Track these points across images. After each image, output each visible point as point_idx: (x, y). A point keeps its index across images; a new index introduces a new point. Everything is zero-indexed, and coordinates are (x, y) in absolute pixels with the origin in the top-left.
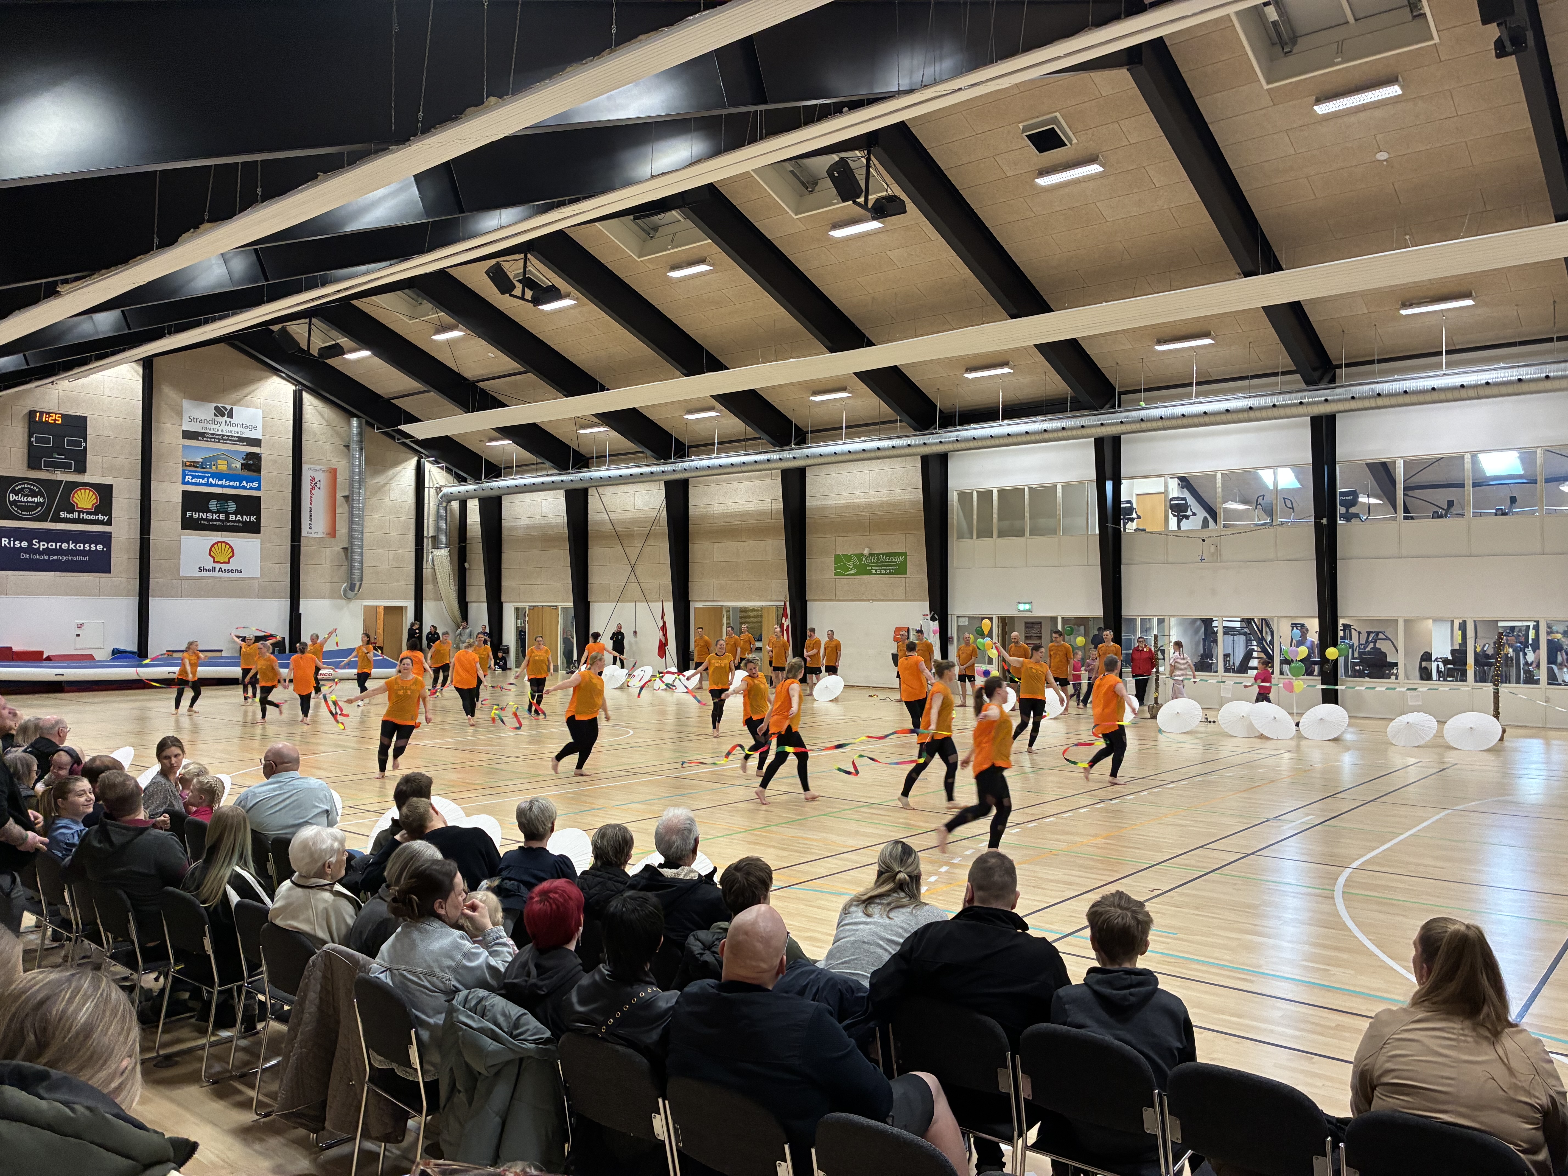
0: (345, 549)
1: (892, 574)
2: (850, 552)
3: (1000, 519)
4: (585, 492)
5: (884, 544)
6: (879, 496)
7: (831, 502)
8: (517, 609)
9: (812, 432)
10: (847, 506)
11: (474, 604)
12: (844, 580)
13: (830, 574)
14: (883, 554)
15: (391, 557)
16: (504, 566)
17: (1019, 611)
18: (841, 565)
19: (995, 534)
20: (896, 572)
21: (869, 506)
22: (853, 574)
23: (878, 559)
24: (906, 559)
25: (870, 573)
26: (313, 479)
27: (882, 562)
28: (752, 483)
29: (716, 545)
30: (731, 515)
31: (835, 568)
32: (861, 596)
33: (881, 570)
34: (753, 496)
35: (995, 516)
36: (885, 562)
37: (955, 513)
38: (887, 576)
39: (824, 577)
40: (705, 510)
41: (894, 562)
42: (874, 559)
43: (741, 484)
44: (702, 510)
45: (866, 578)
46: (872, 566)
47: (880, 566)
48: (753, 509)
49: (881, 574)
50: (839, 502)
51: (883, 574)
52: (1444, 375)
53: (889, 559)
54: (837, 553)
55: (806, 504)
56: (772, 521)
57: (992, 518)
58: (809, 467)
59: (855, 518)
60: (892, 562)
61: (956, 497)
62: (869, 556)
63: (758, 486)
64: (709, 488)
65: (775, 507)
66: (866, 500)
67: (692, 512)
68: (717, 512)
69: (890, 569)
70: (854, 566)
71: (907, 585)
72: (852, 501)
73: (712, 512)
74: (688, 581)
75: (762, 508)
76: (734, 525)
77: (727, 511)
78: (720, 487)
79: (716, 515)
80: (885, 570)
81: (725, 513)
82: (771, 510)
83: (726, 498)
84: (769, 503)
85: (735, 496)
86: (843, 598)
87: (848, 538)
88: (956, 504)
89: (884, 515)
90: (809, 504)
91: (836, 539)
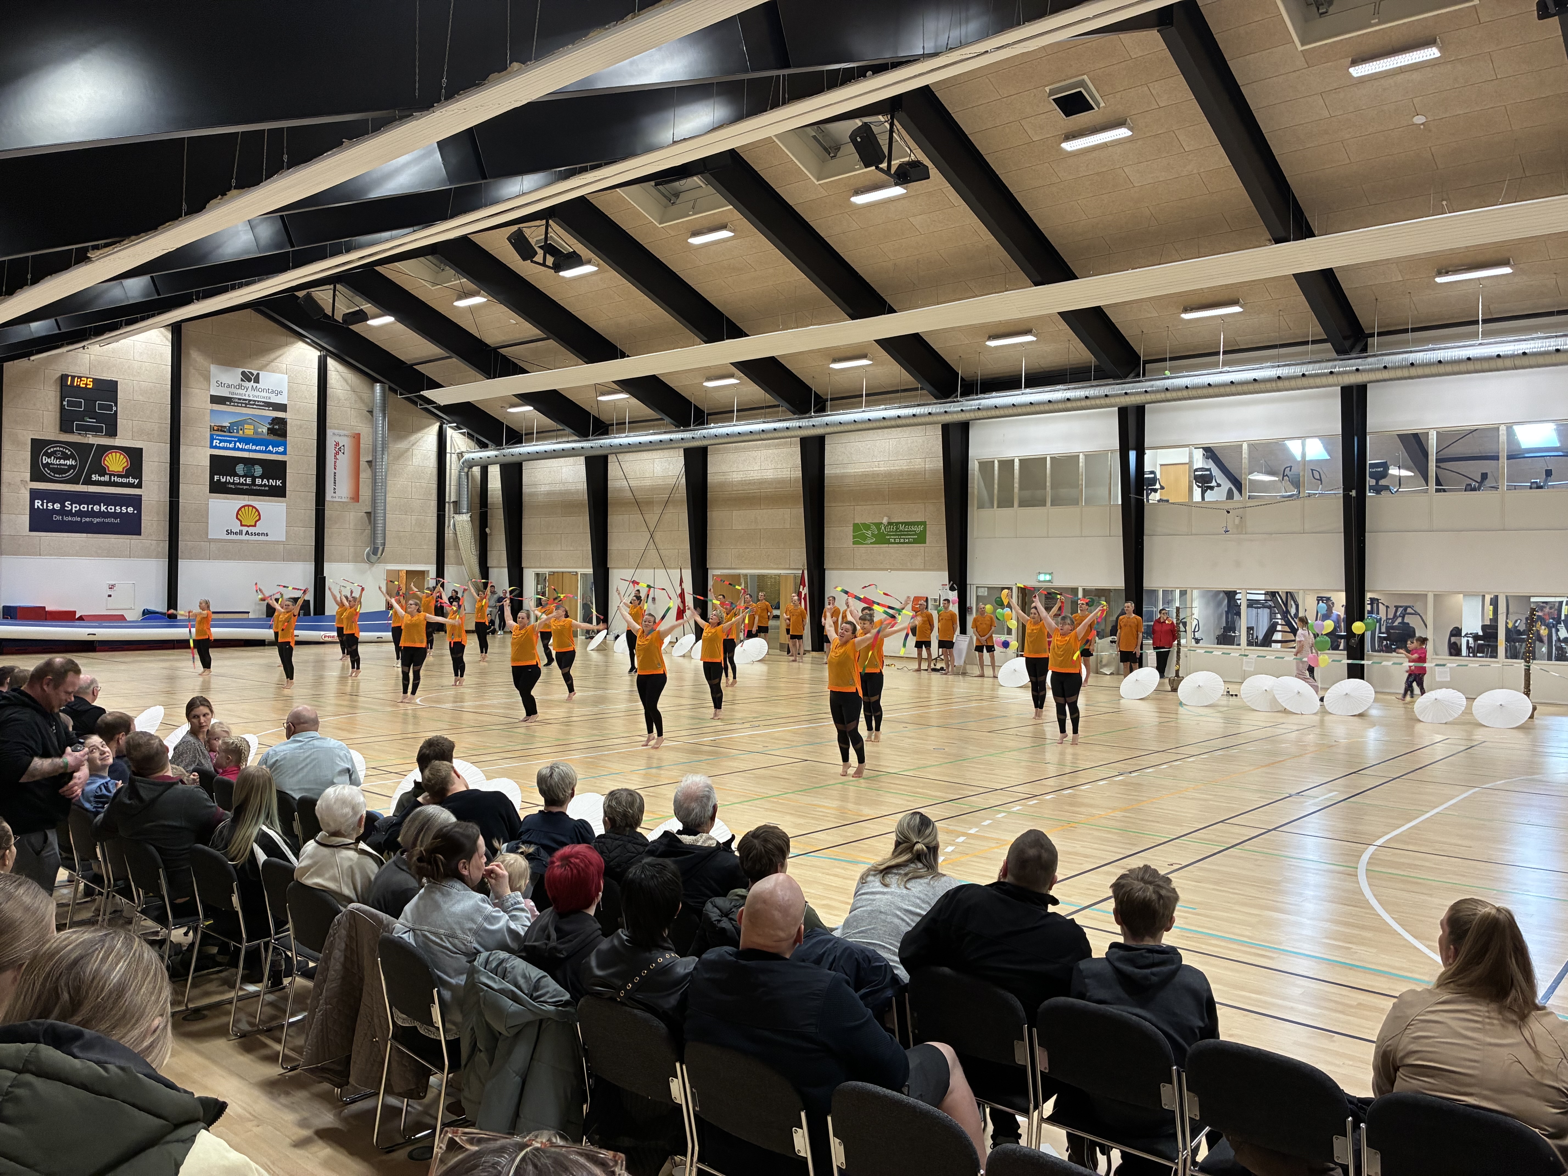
0: (368, 514)
1: (911, 543)
2: (869, 521)
3: (1021, 488)
4: (604, 459)
5: (902, 513)
6: (900, 465)
7: (851, 470)
8: (537, 575)
9: (832, 400)
10: (865, 475)
11: (495, 570)
12: (862, 549)
13: (849, 542)
14: (902, 523)
15: (414, 522)
16: (525, 531)
17: (1039, 581)
18: (860, 534)
19: (1016, 504)
20: (915, 541)
21: (889, 475)
22: (871, 543)
23: (897, 528)
24: (925, 528)
25: (888, 542)
26: (337, 444)
27: (901, 531)
28: (770, 451)
29: (735, 513)
30: (750, 483)
31: (854, 537)
32: (879, 565)
33: (899, 539)
34: (772, 464)
35: (1016, 485)
36: (904, 531)
37: (976, 482)
38: (906, 545)
39: (842, 546)
40: (724, 477)
41: (914, 531)
42: (893, 528)
43: (760, 451)
44: (721, 477)
45: (884, 547)
46: (890, 535)
47: (899, 535)
48: (772, 477)
49: (900, 543)
50: (859, 470)
51: (902, 543)
52: (1481, 344)
53: (908, 528)
54: (856, 522)
55: (825, 472)
56: (791, 489)
57: (1013, 488)
58: (828, 435)
59: (874, 487)
60: (910, 531)
61: (976, 466)
62: (888, 525)
63: (777, 454)
64: (728, 455)
65: (794, 476)
66: (886, 469)
67: (711, 480)
68: (736, 480)
69: (909, 539)
70: (872, 535)
71: (926, 554)
72: (872, 469)
73: (731, 480)
74: (706, 549)
75: (780, 476)
76: (752, 493)
77: (746, 478)
78: (739, 455)
79: (734, 483)
80: (904, 539)
81: (744, 480)
82: (789, 478)
83: (745, 466)
84: (787, 471)
85: (754, 463)
86: (861, 567)
87: (867, 506)
88: (976, 473)
89: (903, 484)
90: (828, 472)
91: (855, 507)
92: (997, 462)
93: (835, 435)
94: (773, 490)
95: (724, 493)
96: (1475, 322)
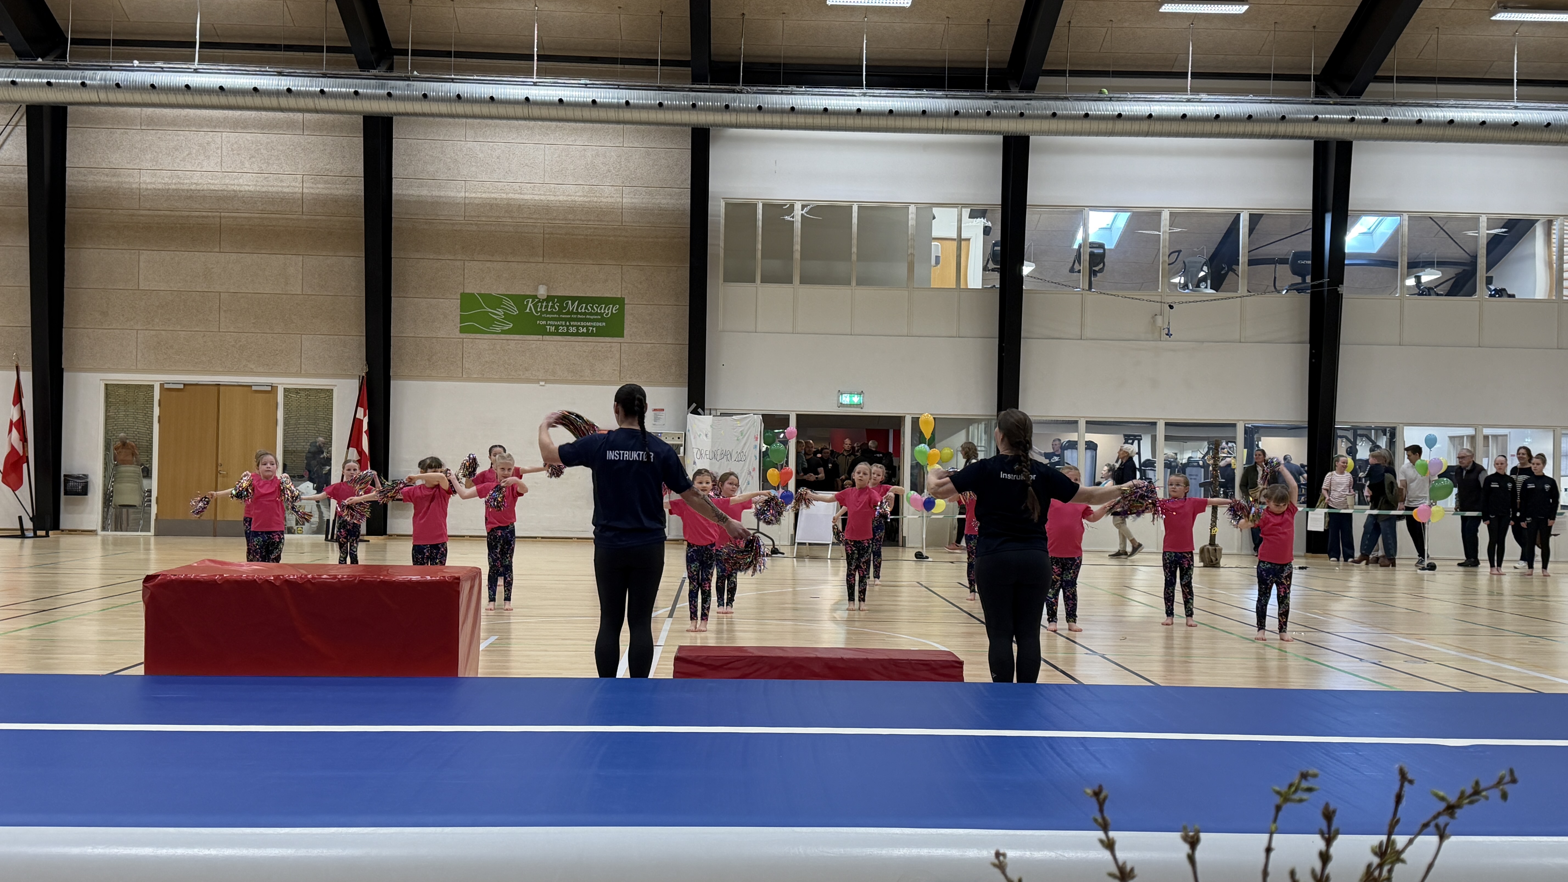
1: (592, 335)
2: (498, 289)
3: (806, 252)
7: (457, 192)
9: (414, 53)
10: (491, 206)
12: (481, 343)
13: (448, 329)
14: (573, 299)
17: (841, 405)
18: (477, 314)
19: (796, 279)
20: (600, 332)
21: (544, 208)
22: (503, 332)
23: (561, 308)
24: (621, 310)
25: (542, 332)
27: (568, 313)
28: (248, 136)
29: (145, 256)
30: (192, 196)
31: (463, 319)
32: (521, 373)
33: (567, 327)
34: (253, 163)
35: (797, 247)
36: (578, 313)
37: (722, 237)
38: (580, 338)
39: (434, 335)
40: (115, 180)
41: (597, 314)
42: (553, 307)
43: (220, 134)
44: (106, 178)
45: (533, 341)
46: (547, 319)
47: (565, 320)
48: (251, 188)
49: (567, 334)
50: (473, 195)
51: (572, 334)
52: (1516, 108)
53: (586, 308)
54: (467, 291)
55: (394, 191)
56: (304, 217)
57: (791, 252)
58: (398, 117)
59: (511, 229)
60: (591, 314)
61: (723, 210)
62: (544, 300)
63: (268, 143)
64: (127, 133)
65: (312, 191)
66: (537, 198)
67: (75, 181)
68: (149, 186)
69: (587, 327)
70: (508, 317)
71: (623, 356)
72: (504, 196)
73: (134, 186)
74: (62, 327)
75: (274, 189)
76: (197, 217)
77: (179, 186)
78: (158, 135)
79: (145, 193)
80: (577, 327)
81: (174, 190)
82: (300, 196)
83: (178, 161)
84: (295, 180)
85: (202, 157)
86: (480, 376)
87: (495, 263)
88: (722, 221)
89: (576, 228)
90: (400, 192)
91: (466, 263)
92: (760, 206)
93: (415, 118)
94: (257, 215)
95: (114, 211)
96: (1510, 82)
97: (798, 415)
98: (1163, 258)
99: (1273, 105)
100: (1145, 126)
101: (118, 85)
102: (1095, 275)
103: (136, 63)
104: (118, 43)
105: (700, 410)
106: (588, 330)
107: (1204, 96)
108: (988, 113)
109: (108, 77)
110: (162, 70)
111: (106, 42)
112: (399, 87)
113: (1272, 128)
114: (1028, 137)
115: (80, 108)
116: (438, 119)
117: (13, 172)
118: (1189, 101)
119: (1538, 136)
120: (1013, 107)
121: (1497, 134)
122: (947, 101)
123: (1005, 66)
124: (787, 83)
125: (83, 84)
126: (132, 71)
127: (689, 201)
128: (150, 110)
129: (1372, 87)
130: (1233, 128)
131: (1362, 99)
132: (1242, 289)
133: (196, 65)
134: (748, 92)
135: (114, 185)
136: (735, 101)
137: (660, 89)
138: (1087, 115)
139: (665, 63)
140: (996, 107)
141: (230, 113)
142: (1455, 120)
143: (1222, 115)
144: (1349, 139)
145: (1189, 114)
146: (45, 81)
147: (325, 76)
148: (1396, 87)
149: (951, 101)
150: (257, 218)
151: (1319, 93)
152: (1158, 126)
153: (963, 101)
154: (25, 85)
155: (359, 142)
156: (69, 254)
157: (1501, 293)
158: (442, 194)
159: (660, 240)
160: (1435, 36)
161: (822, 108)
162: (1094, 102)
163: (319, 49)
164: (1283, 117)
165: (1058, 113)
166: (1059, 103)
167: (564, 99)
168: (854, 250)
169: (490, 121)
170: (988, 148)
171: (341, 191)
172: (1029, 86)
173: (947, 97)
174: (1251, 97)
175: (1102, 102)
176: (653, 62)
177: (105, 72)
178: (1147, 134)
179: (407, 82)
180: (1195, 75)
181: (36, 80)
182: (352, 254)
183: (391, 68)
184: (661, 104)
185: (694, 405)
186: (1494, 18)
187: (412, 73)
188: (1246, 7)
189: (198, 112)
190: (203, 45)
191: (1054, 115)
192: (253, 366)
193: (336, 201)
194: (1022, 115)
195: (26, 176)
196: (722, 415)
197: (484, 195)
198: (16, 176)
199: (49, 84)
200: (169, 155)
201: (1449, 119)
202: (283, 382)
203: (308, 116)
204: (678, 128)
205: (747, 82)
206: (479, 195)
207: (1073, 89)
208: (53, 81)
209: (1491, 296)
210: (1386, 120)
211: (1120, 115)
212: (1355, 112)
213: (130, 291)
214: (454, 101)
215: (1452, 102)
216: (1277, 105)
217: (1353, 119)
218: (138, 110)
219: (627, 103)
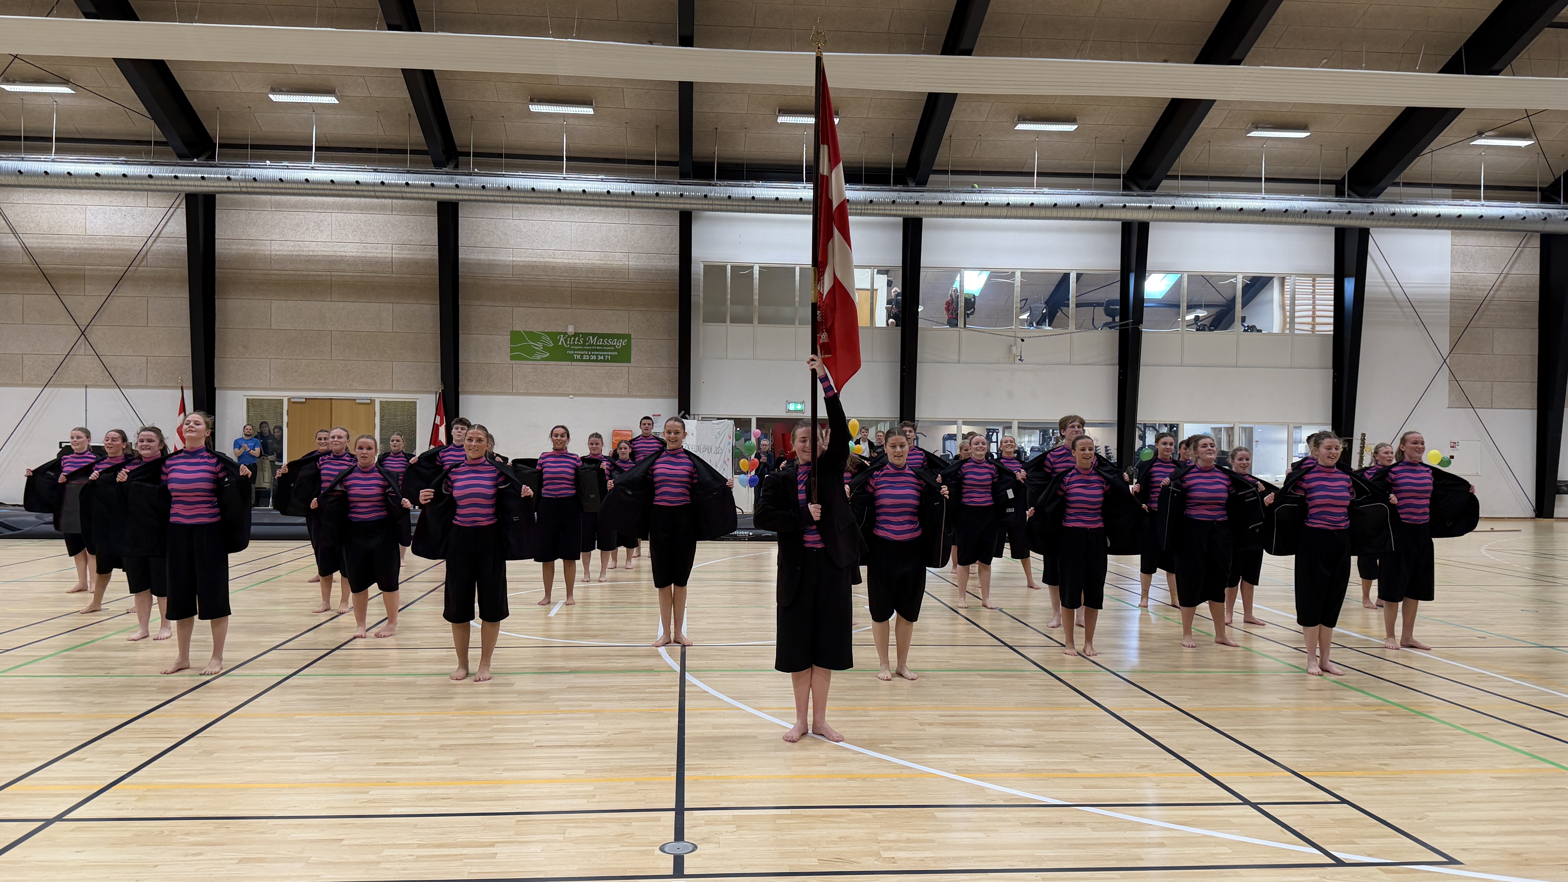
1: (608, 361)
2: (538, 328)
3: (762, 301)
6: (592, 258)
7: (507, 257)
10: (533, 267)
12: (526, 367)
13: (501, 357)
14: (594, 335)
17: (789, 411)
18: (523, 346)
19: (756, 321)
20: (614, 360)
21: (572, 269)
22: (542, 359)
23: (585, 341)
24: (629, 344)
25: (571, 359)
27: (590, 345)
28: (351, 216)
29: (275, 304)
30: (310, 260)
31: (512, 350)
32: (555, 389)
33: (589, 355)
34: (355, 235)
35: (756, 297)
36: (597, 346)
37: (702, 289)
38: (599, 364)
39: (491, 361)
40: (252, 248)
41: (611, 346)
42: (579, 341)
43: (330, 214)
44: (246, 247)
45: (565, 366)
46: (574, 350)
47: (588, 350)
48: (354, 254)
49: (590, 361)
50: (519, 259)
51: (593, 361)
52: (1264, 198)
53: (603, 342)
54: (514, 329)
55: (460, 256)
56: (393, 275)
57: (752, 300)
58: (463, 203)
59: (547, 284)
60: (607, 346)
61: (702, 270)
62: (572, 336)
63: (366, 221)
64: (261, 214)
65: (399, 256)
66: (566, 261)
67: (223, 249)
68: (278, 253)
69: (604, 355)
70: (545, 348)
71: (631, 376)
72: (542, 260)
73: (267, 253)
74: (214, 357)
75: (372, 255)
76: (314, 275)
77: (300, 253)
78: (284, 215)
79: (275, 258)
80: (597, 355)
81: (296, 255)
82: (390, 259)
83: (299, 234)
84: (387, 248)
85: (316, 231)
86: (525, 391)
87: (536, 309)
88: (702, 278)
89: (595, 283)
90: (464, 256)
91: (515, 309)
92: (729, 268)
93: (475, 203)
94: (358, 274)
95: (252, 271)
96: (1260, 179)
97: (757, 419)
98: (1017, 305)
99: (1094, 197)
100: (1004, 211)
101: (255, 179)
102: (968, 317)
103: (268, 162)
104: (254, 147)
105: (687, 416)
106: (604, 358)
107: (1046, 190)
108: (894, 202)
109: (247, 173)
110: (288, 168)
111: (245, 147)
112: (464, 180)
113: (1094, 214)
114: (922, 219)
115: (225, 195)
116: (492, 204)
117: (175, 243)
118: (1035, 193)
119: (1279, 219)
120: (911, 198)
121: (1251, 218)
122: (864, 192)
123: (905, 166)
124: (748, 179)
125: (229, 178)
126: (265, 168)
127: (678, 264)
128: (277, 197)
129: (1165, 183)
130: (1066, 213)
131: (1157, 191)
132: (1072, 327)
133: (313, 164)
134: (720, 186)
135: (252, 252)
136: (711, 192)
137: (656, 182)
138: (963, 204)
139: (660, 163)
140: (899, 198)
141: (337, 199)
142: (1222, 207)
143: (1058, 203)
144: (1147, 221)
145: (1035, 203)
146: (200, 175)
147: (408, 172)
148: (1180, 183)
149: (867, 192)
150: (358, 276)
151: (1126, 187)
152: (1013, 212)
153: (875, 192)
154: (184, 179)
155: (433, 220)
156: (218, 303)
157: (1252, 329)
158: (496, 258)
159: (657, 292)
160: (1207, 147)
161: (775, 197)
162: (969, 194)
163: (404, 152)
164: (1102, 206)
165: (943, 201)
166: (944, 194)
167: (587, 190)
168: (797, 299)
169: (531, 205)
170: (892, 225)
171: (420, 257)
172: (922, 182)
173: (864, 190)
174: (1078, 190)
175: (974, 194)
176: (651, 163)
177: (245, 169)
178: (1006, 217)
179: (470, 177)
180: (1039, 174)
181: (193, 175)
182: (430, 302)
183: (456, 167)
184: (657, 194)
185: (683, 412)
186: (1248, 135)
187: (474, 170)
188: (1076, 127)
189: (314, 198)
190: (317, 149)
191: (940, 203)
192: (357, 385)
193: (417, 264)
194: (917, 203)
195: (186, 246)
196: (703, 419)
197: (527, 259)
198: (179, 245)
199: (203, 178)
200: (292, 229)
201: (1217, 207)
202: (379, 397)
203: (395, 201)
204: (669, 211)
205: (719, 178)
206: (523, 259)
207: (954, 183)
208: (205, 176)
209: (1245, 331)
210: (1173, 207)
211: (987, 204)
212: (1151, 202)
213: (265, 331)
214: (506, 191)
215: (1219, 194)
216: (1097, 197)
217: (1150, 207)
218: (269, 197)
219: (633, 193)
